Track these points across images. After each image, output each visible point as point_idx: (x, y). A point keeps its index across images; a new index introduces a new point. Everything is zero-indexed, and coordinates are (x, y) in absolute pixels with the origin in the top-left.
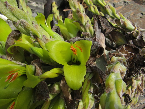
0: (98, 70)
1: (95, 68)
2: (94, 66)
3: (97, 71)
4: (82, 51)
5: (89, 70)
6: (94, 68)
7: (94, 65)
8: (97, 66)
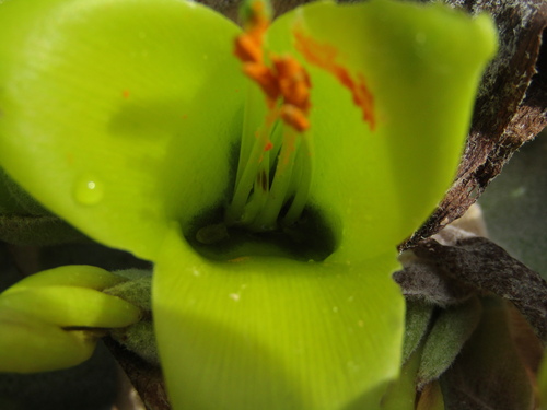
0: (519, 274)
1: (488, 256)
2: (469, 241)
3: (505, 284)
4: (368, 117)
5: (423, 285)
6: (469, 261)
7: (468, 234)
8: (499, 244)
